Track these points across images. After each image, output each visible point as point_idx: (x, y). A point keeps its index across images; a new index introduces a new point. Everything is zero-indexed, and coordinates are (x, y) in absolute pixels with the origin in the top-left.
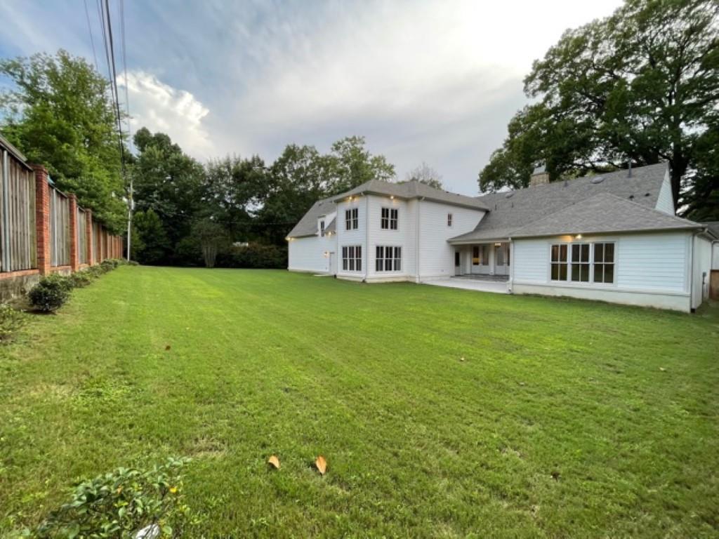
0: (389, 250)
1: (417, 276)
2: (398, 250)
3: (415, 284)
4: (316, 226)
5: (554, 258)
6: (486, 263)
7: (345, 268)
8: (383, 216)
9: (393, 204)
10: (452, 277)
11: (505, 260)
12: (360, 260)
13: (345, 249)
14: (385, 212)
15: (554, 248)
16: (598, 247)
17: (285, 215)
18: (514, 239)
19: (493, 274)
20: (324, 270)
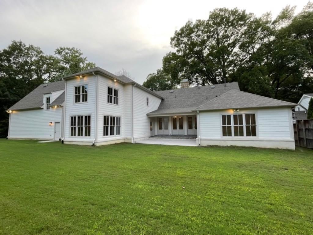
0: (113, 119)
1: (132, 138)
2: (119, 119)
3: (131, 143)
4: (42, 101)
5: (224, 123)
6: (167, 128)
7: (73, 134)
8: (109, 93)
9: (115, 86)
10: (149, 137)
11: (193, 126)
12: (90, 128)
13: (73, 119)
14: (110, 90)
15: (224, 117)
16: (247, 116)
17: (7, 93)
18: (200, 111)
19: (171, 135)
20: (49, 137)
